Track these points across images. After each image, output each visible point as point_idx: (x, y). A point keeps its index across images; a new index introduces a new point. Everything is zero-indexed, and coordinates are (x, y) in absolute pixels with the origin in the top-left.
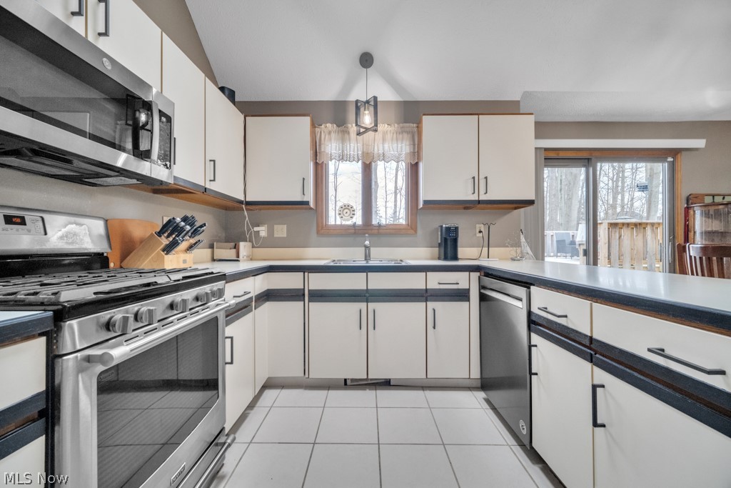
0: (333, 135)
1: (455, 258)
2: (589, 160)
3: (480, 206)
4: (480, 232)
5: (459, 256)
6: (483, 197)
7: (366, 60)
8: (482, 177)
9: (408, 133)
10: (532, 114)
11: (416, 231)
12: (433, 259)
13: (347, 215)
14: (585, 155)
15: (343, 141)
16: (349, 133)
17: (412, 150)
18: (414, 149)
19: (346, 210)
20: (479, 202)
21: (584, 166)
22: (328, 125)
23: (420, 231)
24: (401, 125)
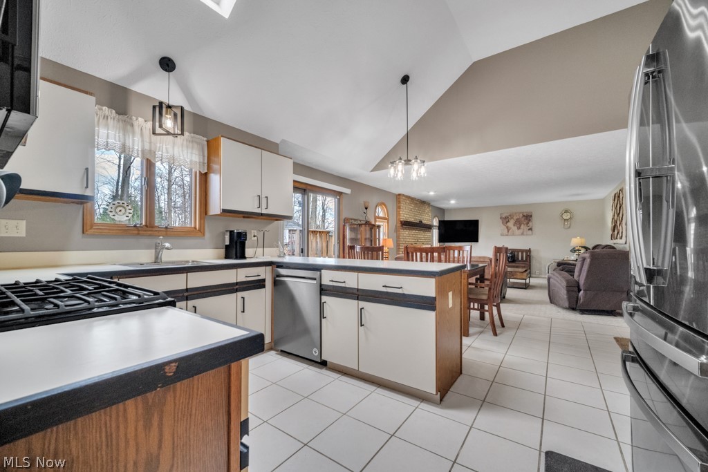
0: (110, 122)
1: (243, 257)
2: (305, 190)
3: (262, 217)
4: (254, 236)
5: (246, 256)
6: (264, 211)
7: (167, 64)
8: (264, 196)
9: (198, 143)
10: (291, 158)
11: (204, 235)
12: (219, 258)
13: (121, 213)
14: (303, 187)
15: (125, 132)
16: (132, 125)
17: (202, 161)
18: (204, 160)
19: (120, 208)
20: (262, 214)
21: (302, 193)
22: (104, 108)
23: (207, 234)
24: (192, 135)
